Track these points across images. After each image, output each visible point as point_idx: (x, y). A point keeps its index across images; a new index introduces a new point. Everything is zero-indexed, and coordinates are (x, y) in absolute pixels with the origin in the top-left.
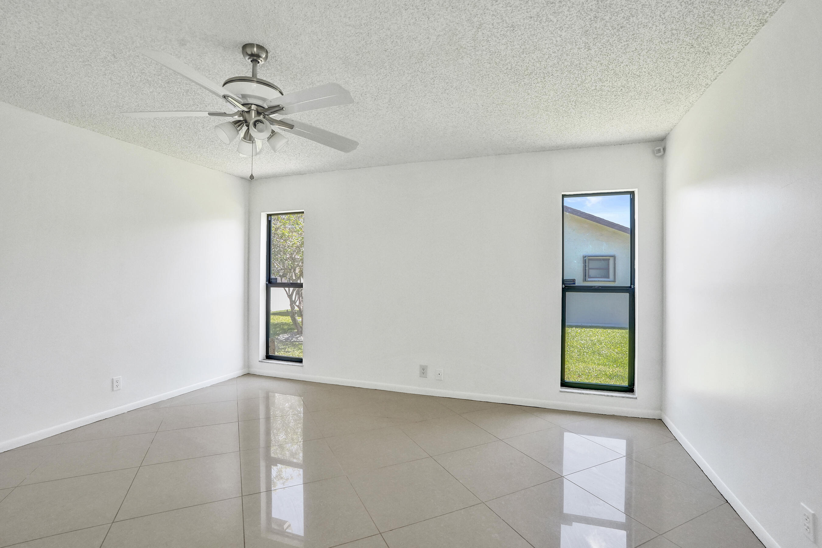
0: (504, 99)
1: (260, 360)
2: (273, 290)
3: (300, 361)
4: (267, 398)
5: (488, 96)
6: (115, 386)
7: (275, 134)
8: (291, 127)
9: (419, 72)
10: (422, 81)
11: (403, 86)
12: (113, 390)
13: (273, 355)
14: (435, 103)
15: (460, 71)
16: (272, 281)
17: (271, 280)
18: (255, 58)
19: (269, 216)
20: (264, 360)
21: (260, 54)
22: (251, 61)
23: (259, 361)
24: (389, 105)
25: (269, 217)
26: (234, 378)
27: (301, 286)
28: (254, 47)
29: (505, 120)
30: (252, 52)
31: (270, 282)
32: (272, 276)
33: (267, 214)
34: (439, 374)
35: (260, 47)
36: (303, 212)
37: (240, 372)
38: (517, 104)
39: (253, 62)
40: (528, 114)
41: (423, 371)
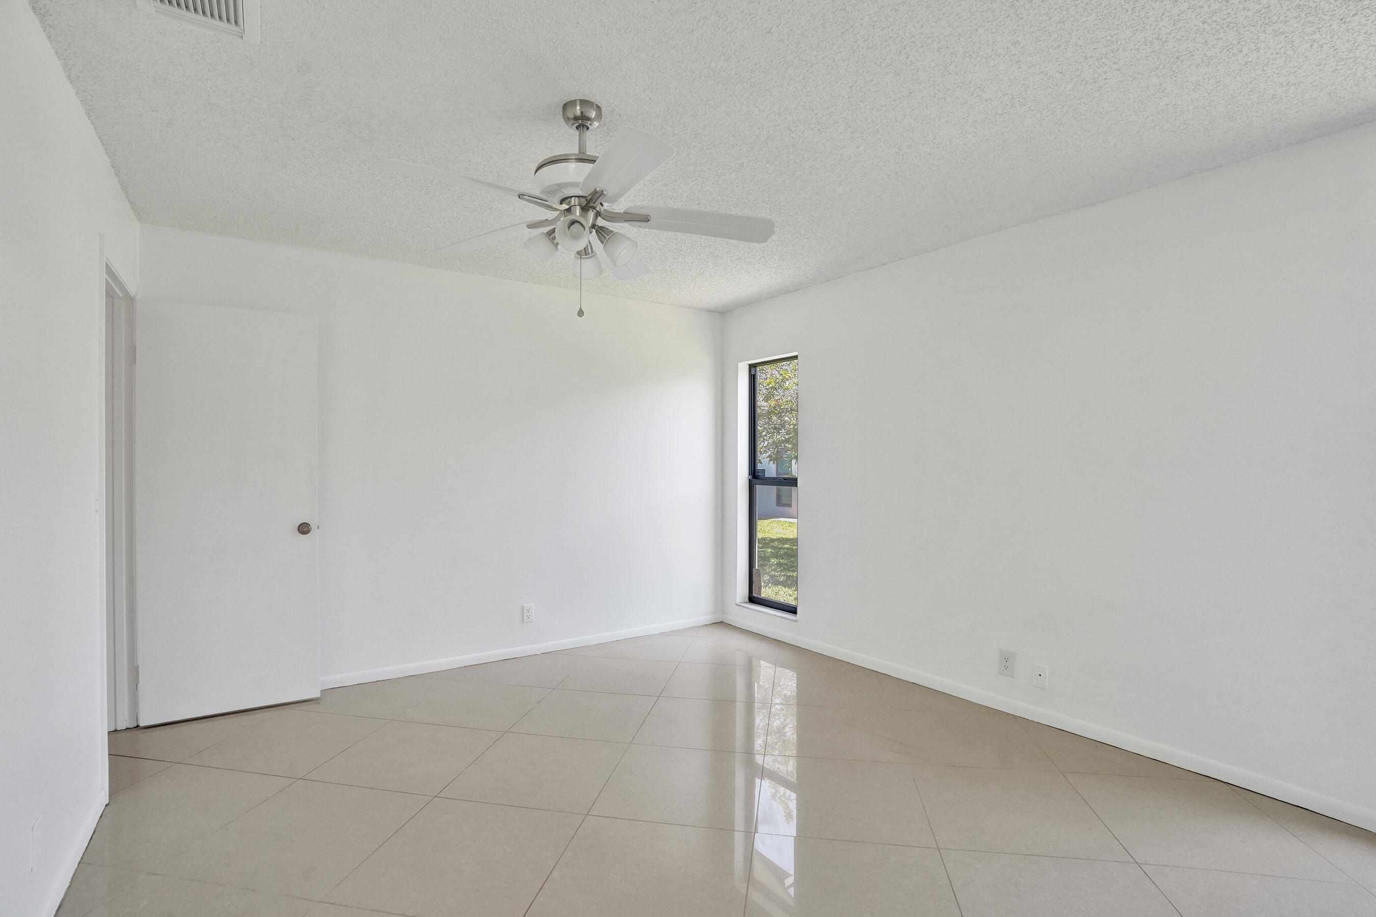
0: (1108, 38)
1: (738, 602)
2: (759, 488)
3: (793, 611)
4: (750, 669)
5: (1059, 46)
6: (525, 617)
7: (613, 234)
8: (645, 219)
9: (863, 48)
10: (883, 65)
11: (851, 88)
12: (523, 621)
13: (758, 596)
14: (943, 100)
15: (951, 14)
16: (759, 474)
17: (757, 474)
18: (581, 123)
19: (752, 367)
20: (744, 602)
21: (587, 114)
22: (577, 128)
23: (736, 605)
24: (852, 133)
25: (753, 370)
26: (698, 626)
27: (793, 482)
28: (576, 105)
29: (1148, 87)
30: (574, 115)
31: (755, 476)
32: (759, 467)
33: (749, 365)
34: (1040, 675)
35: (584, 103)
36: (796, 357)
37: (707, 618)
38: (1158, 39)
39: (579, 129)
40: (1209, 53)
41: (1007, 662)
